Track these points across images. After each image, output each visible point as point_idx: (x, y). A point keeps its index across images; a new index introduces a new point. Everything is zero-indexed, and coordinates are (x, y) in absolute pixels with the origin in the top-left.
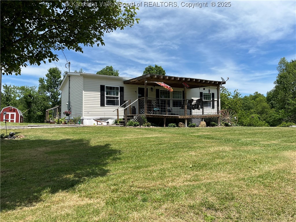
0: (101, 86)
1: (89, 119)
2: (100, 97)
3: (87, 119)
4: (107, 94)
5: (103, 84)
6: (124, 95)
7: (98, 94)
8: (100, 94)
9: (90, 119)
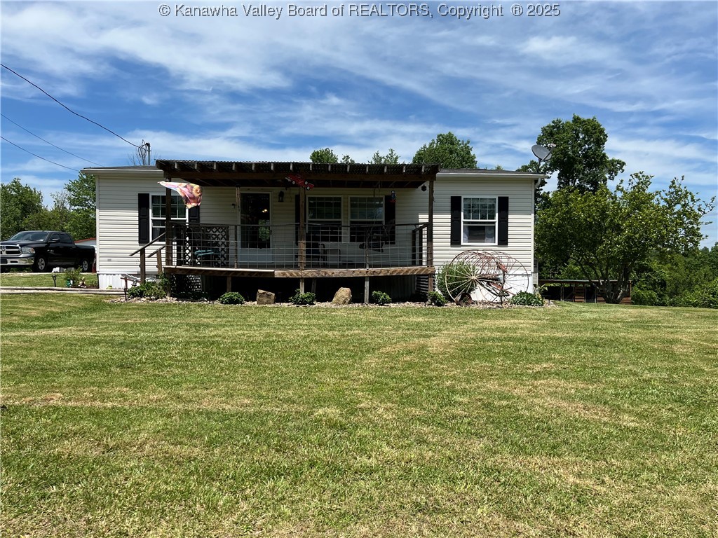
0: (140, 195)
1: (111, 274)
2: (137, 222)
3: (107, 274)
4: (155, 214)
5: (144, 191)
6: (201, 215)
7: (133, 216)
8: (137, 214)
9: (114, 275)
